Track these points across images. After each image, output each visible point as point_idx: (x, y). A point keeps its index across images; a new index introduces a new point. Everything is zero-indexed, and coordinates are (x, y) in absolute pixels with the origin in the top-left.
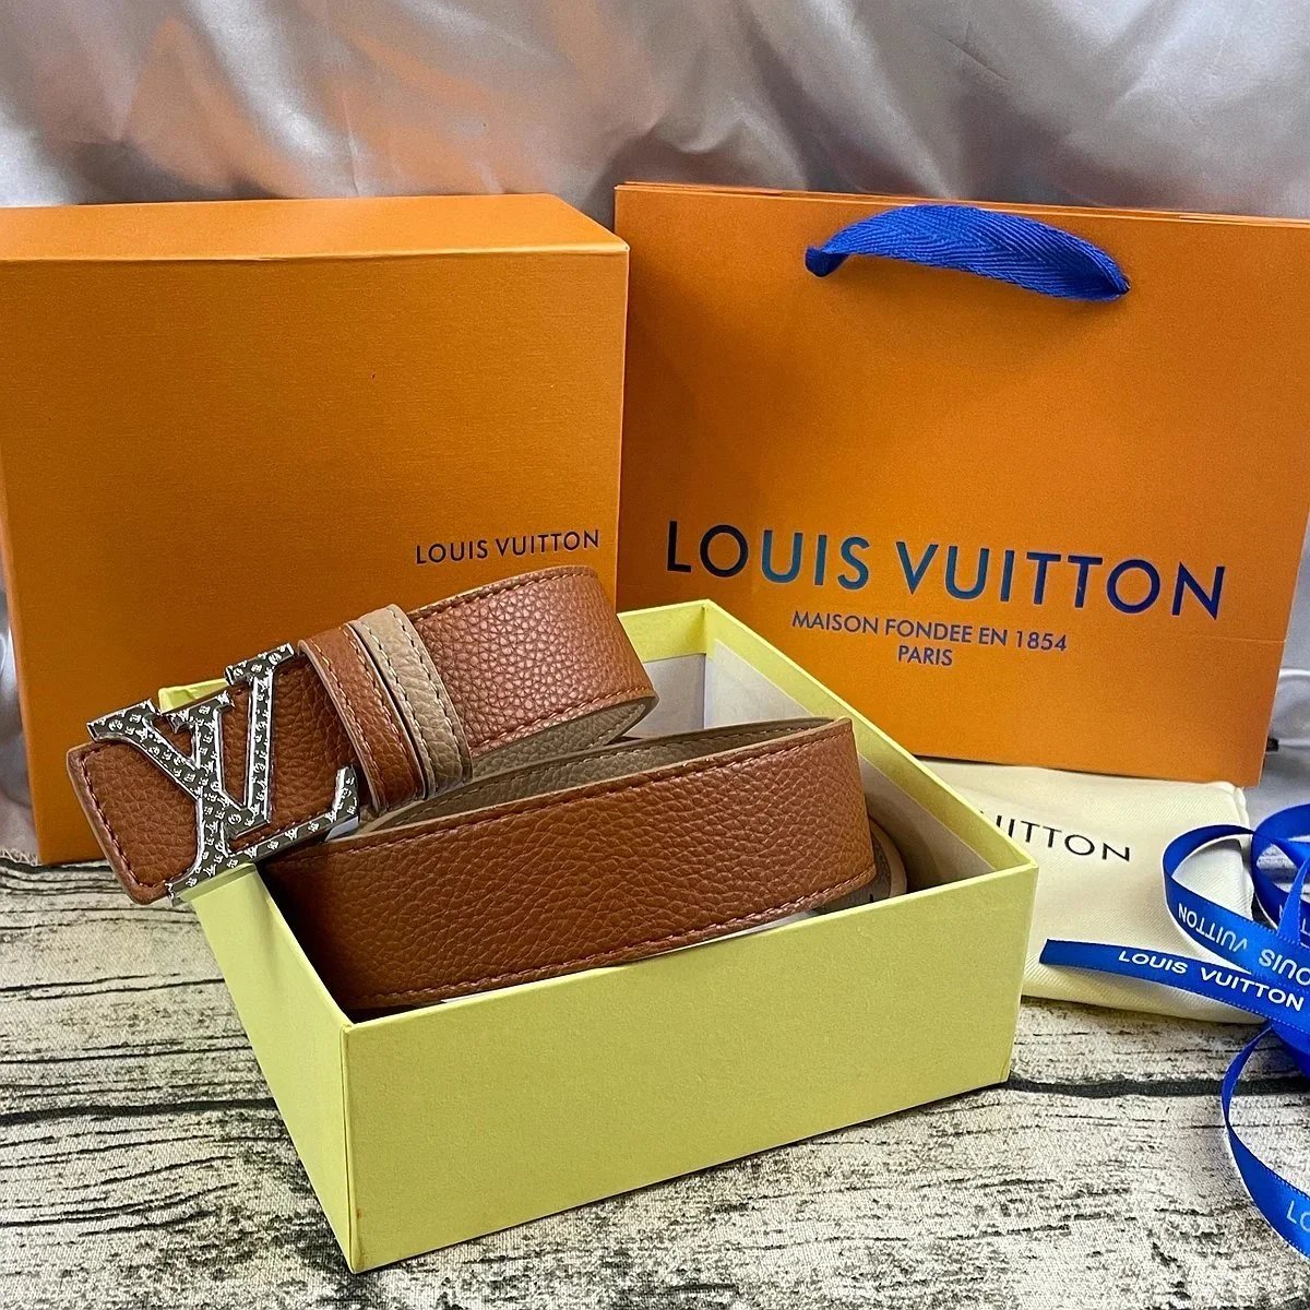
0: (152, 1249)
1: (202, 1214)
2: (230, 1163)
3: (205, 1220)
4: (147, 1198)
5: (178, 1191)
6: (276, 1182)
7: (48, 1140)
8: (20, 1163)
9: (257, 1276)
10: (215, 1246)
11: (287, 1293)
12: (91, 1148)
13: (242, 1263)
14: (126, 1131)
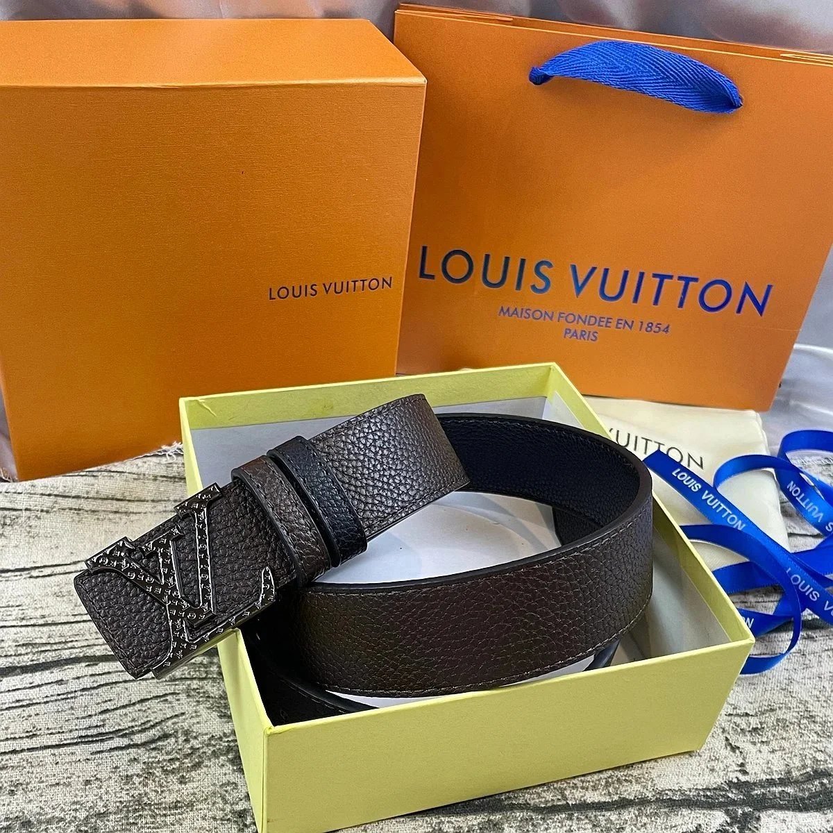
0: (138, 763)
1: (166, 736)
2: (178, 698)
3: (168, 741)
4: (130, 724)
5: (149, 719)
6: (209, 711)
7: (60, 682)
8: (45, 700)
9: (206, 780)
10: (178, 759)
11: (226, 791)
12: (89, 687)
13: (196, 771)
14: (109, 673)
